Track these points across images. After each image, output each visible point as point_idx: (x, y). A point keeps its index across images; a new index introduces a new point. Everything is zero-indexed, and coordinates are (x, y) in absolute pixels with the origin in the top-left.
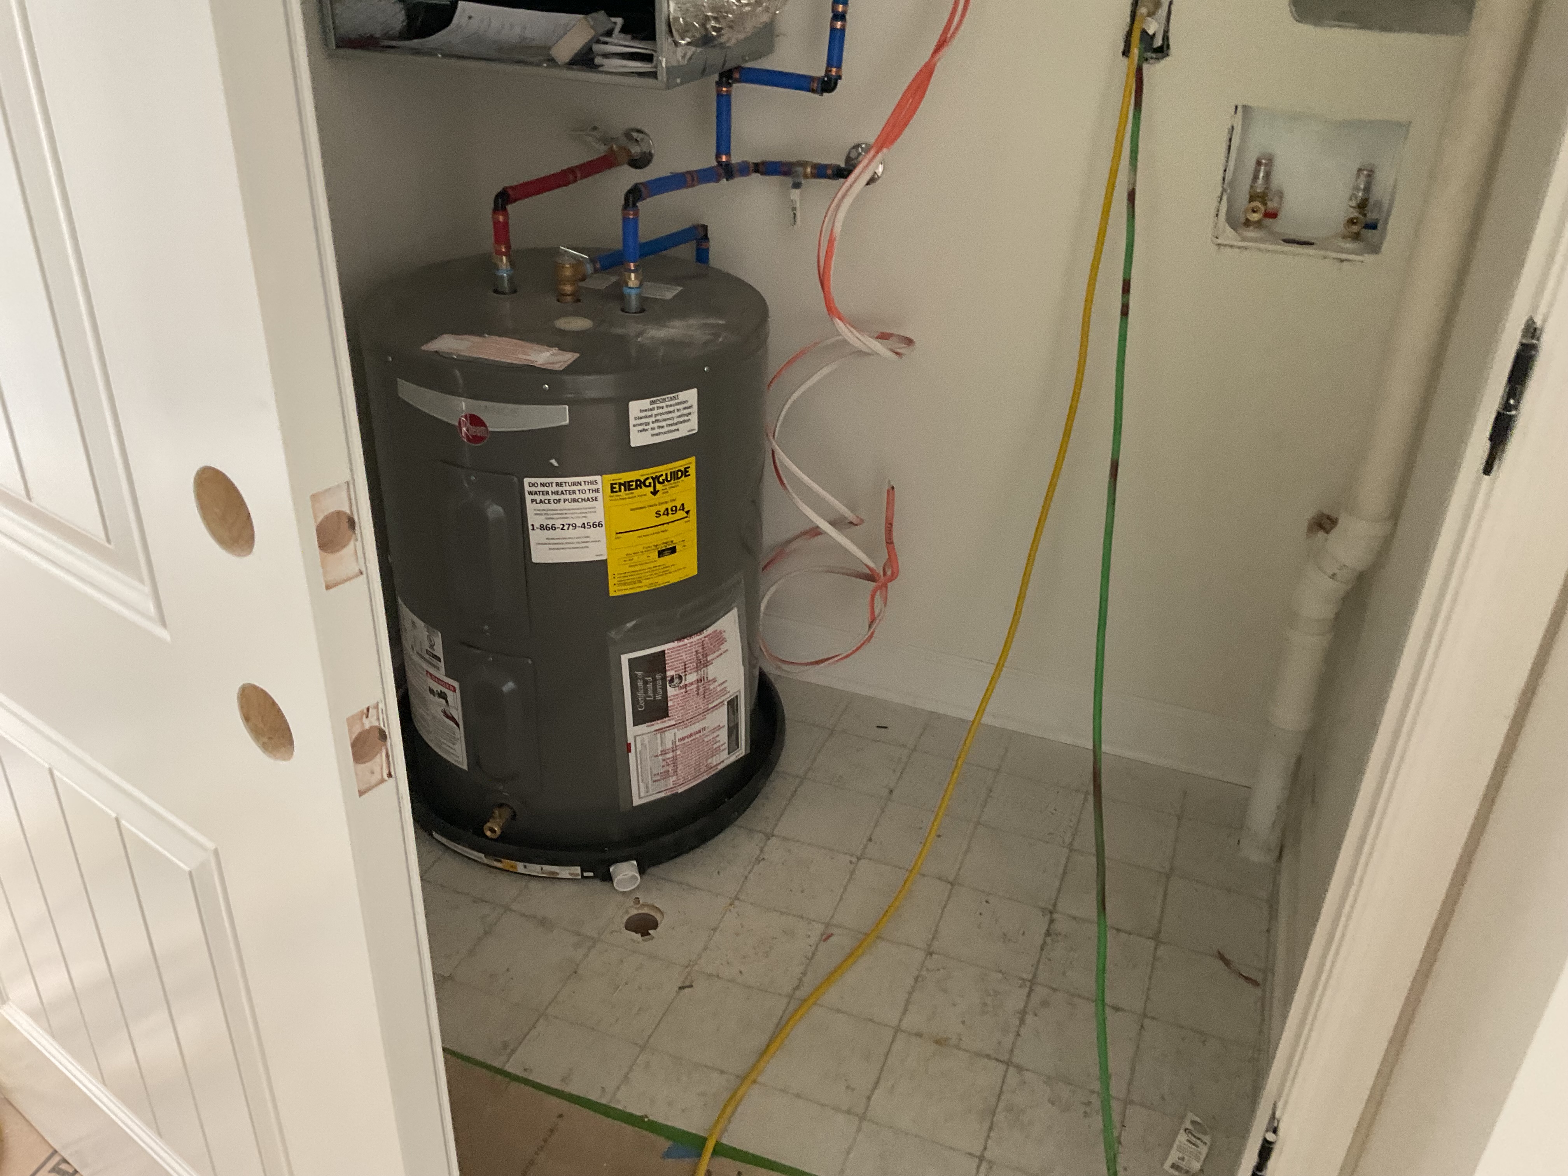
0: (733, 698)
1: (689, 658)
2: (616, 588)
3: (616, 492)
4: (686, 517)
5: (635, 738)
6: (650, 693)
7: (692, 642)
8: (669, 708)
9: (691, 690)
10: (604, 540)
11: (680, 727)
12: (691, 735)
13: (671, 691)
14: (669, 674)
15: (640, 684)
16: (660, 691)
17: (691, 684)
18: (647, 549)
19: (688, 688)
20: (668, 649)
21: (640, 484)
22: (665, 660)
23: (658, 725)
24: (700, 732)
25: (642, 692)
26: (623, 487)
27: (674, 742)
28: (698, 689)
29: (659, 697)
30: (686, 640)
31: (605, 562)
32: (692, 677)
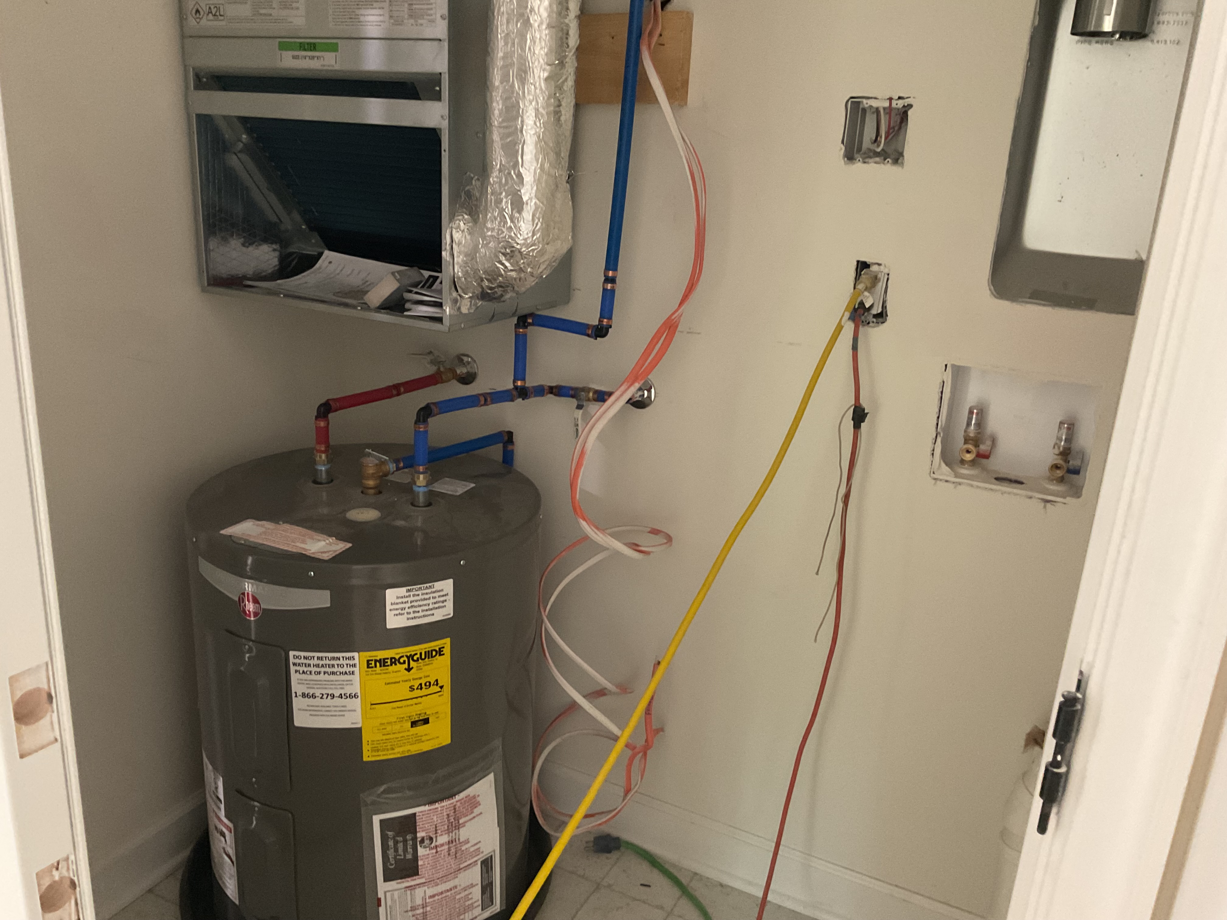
0: (487, 859)
1: (439, 821)
2: (369, 753)
3: (372, 667)
4: (441, 691)
5: (385, 893)
6: (400, 851)
7: (444, 806)
8: (419, 867)
9: (441, 851)
10: (359, 710)
11: (430, 886)
12: (442, 893)
13: (421, 851)
14: (420, 835)
15: (391, 843)
16: (410, 850)
17: (442, 845)
18: (401, 720)
19: (439, 849)
20: (419, 812)
21: (394, 661)
22: (415, 822)
23: (410, 882)
24: (451, 890)
25: (392, 850)
26: (378, 664)
27: (424, 899)
28: (449, 849)
29: (409, 856)
30: (437, 804)
31: (360, 729)
32: (443, 839)
